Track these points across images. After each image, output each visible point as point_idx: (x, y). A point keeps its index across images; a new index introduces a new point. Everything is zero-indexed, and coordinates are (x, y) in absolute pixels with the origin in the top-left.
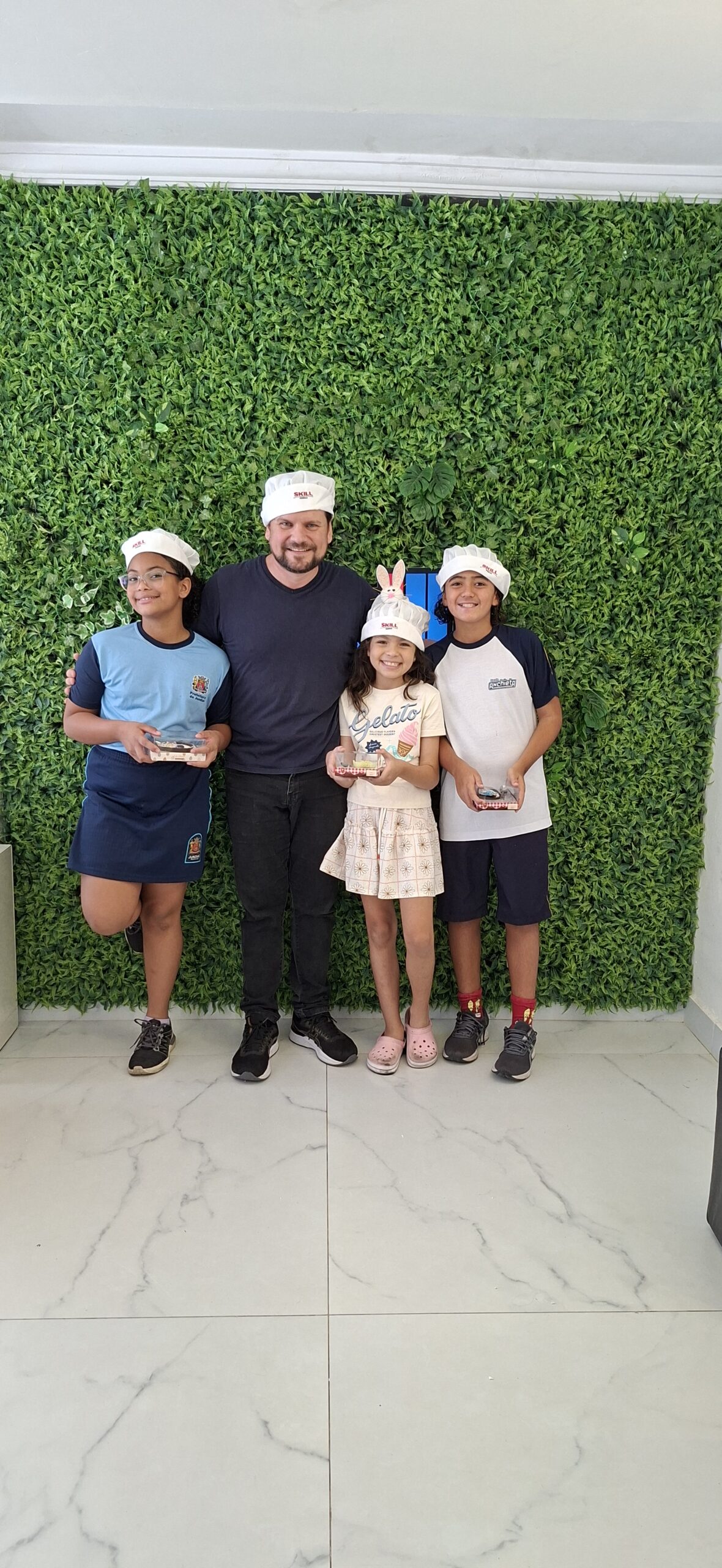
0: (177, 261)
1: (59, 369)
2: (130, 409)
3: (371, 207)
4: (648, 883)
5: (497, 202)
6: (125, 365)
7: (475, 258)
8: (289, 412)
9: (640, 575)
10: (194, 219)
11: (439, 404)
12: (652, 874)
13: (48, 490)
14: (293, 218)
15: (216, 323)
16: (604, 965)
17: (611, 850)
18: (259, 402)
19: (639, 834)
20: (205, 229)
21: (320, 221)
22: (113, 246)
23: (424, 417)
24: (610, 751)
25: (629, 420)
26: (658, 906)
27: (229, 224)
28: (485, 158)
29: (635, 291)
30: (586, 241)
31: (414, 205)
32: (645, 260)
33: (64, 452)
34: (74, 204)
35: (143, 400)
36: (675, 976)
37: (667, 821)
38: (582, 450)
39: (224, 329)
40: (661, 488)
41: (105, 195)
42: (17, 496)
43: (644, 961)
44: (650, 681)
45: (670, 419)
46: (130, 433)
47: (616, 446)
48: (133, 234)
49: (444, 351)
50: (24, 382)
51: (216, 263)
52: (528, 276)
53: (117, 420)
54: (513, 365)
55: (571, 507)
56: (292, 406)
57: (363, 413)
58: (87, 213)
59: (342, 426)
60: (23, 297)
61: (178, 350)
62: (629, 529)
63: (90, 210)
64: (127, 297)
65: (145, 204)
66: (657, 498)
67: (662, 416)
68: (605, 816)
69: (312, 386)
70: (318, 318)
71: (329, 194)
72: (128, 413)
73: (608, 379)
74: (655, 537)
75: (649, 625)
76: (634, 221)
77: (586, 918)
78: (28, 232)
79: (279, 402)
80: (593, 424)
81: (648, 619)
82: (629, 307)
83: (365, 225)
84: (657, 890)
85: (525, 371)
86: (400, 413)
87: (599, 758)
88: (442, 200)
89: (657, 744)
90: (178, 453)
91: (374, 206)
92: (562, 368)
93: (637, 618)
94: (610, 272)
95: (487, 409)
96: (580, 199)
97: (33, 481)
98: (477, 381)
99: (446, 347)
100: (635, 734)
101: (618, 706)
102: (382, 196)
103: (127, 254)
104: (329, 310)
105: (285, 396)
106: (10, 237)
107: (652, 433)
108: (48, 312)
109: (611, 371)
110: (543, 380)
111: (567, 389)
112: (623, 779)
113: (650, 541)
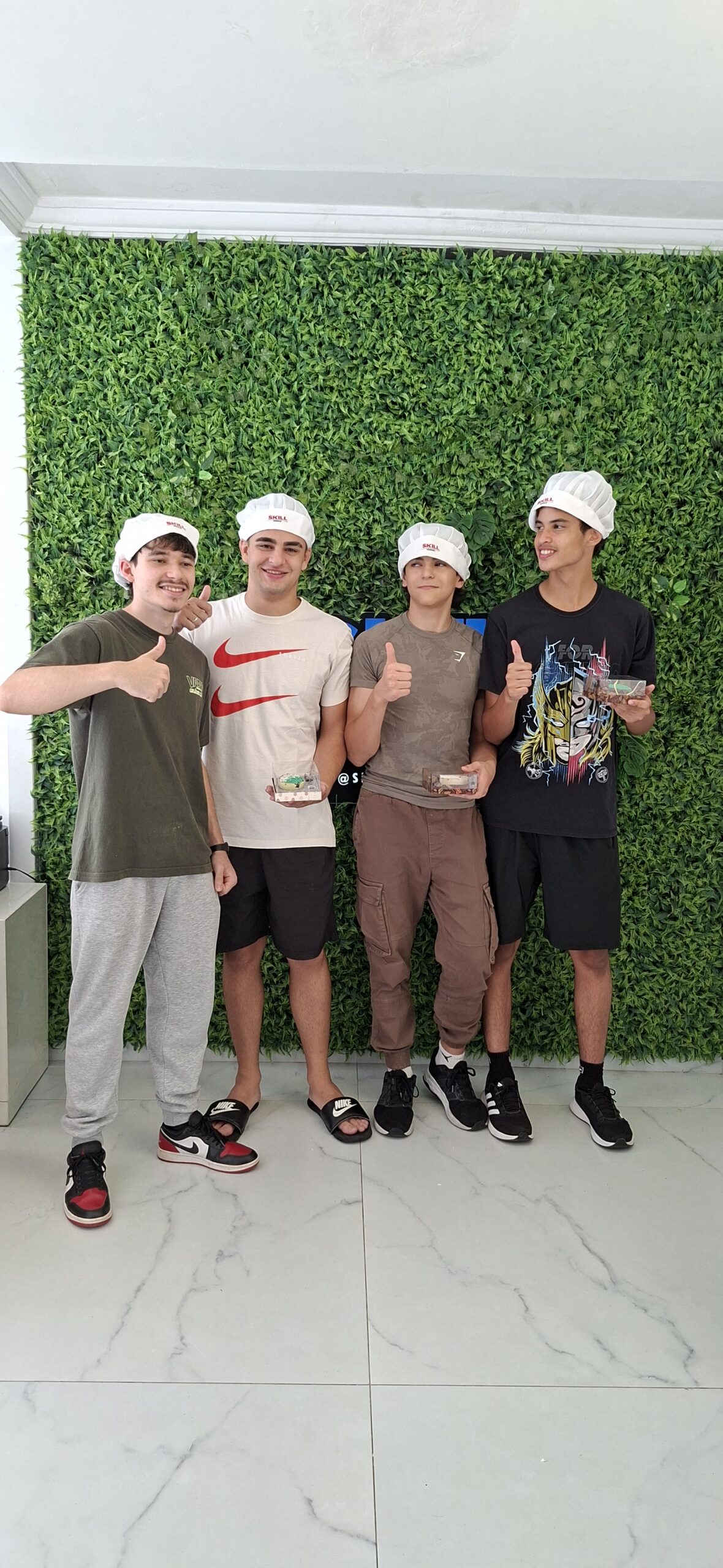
0: (223, 311)
1: (105, 417)
2: (174, 457)
3: (415, 260)
4: (687, 932)
5: (540, 256)
6: (170, 413)
7: (518, 309)
8: (330, 460)
9: (680, 622)
10: (241, 272)
11: (480, 453)
12: (691, 923)
13: (91, 535)
14: (338, 271)
15: (261, 373)
16: (642, 1015)
17: (649, 898)
18: (301, 449)
19: (678, 882)
20: (251, 281)
21: (365, 274)
22: (160, 298)
23: (465, 465)
24: (648, 798)
25: (669, 469)
26: (698, 956)
27: (275, 276)
28: (530, 213)
29: (678, 343)
30: (628, 294)
31: (458, 258)
32: (687, 312)
33: (108, 498)
34: (123, 256)
35: (187, 447)
36: (713, 1027)
37: (706, 869)
38: (623, 498)
39: (268, 379)
40: (702, 536)
41: (153, 249)
42: (60, 541)
43: (682, 1011)
44: (690, 728)
45: (711, 469)
46: (173, 480)
47: (657, 495)
48: (180, 286)
49: (486, 401)
50: (70, 430)
51: (262, 315)
52: (570, 328)
53: (161, 468)
54: (554, 416)
55: (612, 554)
56: (334, 454)
57: (404, 462)
58: (135, 265)
59: (383, 474)
60: (72, 347)
61: (223, 399)
62: (669, 577)
63: (139, 262)
64: (174, 347)
65: (193, 256)
66: (699, 546)
67: (703, 465)
68: (643, 863)
69: (353, 435)
70: (361, 368)
71: (374, 248)
72: (172, 461)
73: (649, 429)
74: (696, 584)
75: (688, 672)
76: (677, 273)
77: (623, 967)
78: (77, 284)
79: (321, 451)
80: (634, 473)
81: (688, 666)
82: (671, 358)
83: (409, 278)
84: (696, 940)
85: (566, 421)
86: (440, 461)
87: (637, 804)
88: (486, 253)
89: (697, 792)
90: (220, 499)
91: (418, 260)
92: (603, 417)
93: (677, 665)
94: (652, 324)
95: (527, 458)
96: (623, 252)
97: (77, 526)
98: (518, 430)
99: (488, 397)
100: (674, 781)
101: (657, 752)
102: (426, 249)
103: (175, 305)
104: (371, 360)
105: (326, 444)
106: (60, 288)
107: (693, 482)
108: (96, 361)
109: (653, 421)
110: (584, 430)
111: (608, 438)
112: (662, 826)
113: (690, 588)
